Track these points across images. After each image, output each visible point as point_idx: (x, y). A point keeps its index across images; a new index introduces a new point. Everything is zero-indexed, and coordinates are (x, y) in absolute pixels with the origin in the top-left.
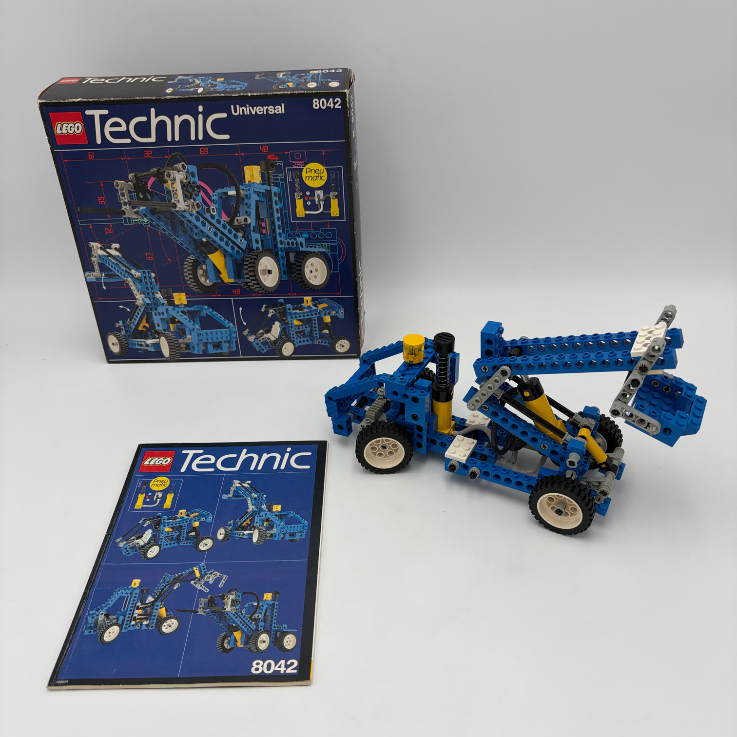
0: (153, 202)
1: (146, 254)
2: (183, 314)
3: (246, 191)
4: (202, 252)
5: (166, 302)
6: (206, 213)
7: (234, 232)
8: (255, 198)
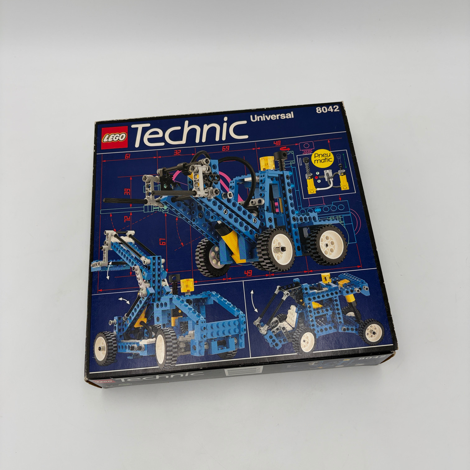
0: (176, 191)
1: (160, 239)
2: (188, 304)
3: (261, 177)
4: (216, 234)
5: (171, 290)
6: (223, 198)
7: (248, 213)
8: (268, 182)
